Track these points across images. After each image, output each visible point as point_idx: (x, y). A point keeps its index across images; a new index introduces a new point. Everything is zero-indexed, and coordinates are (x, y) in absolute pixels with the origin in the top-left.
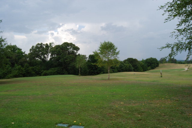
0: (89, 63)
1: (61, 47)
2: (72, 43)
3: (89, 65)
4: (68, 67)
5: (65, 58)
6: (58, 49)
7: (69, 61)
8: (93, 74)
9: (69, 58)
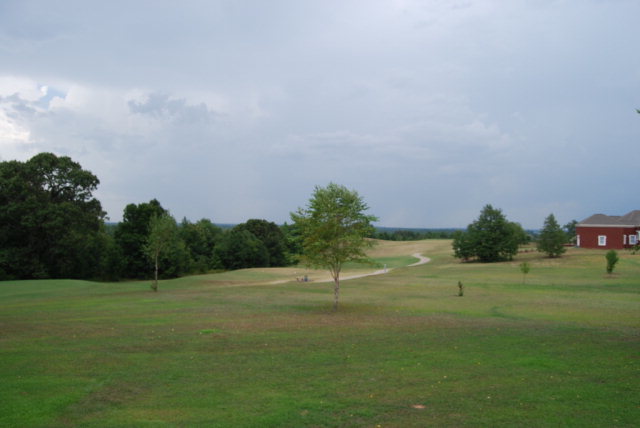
0: (128, 235)
1: (27, 171)
2: (70, 159)
3: (126, 243)
4: (51, 250)
5: (40, 212)
6: (13, 179)
7: (58, 228)
8: (140, 274)
9: (59, 215)
